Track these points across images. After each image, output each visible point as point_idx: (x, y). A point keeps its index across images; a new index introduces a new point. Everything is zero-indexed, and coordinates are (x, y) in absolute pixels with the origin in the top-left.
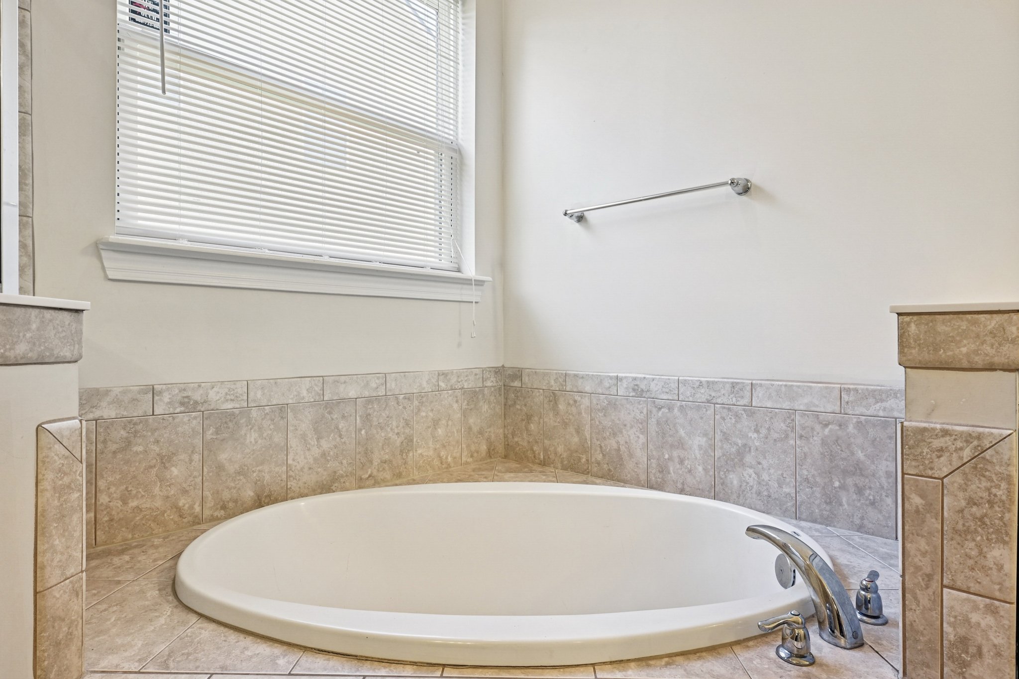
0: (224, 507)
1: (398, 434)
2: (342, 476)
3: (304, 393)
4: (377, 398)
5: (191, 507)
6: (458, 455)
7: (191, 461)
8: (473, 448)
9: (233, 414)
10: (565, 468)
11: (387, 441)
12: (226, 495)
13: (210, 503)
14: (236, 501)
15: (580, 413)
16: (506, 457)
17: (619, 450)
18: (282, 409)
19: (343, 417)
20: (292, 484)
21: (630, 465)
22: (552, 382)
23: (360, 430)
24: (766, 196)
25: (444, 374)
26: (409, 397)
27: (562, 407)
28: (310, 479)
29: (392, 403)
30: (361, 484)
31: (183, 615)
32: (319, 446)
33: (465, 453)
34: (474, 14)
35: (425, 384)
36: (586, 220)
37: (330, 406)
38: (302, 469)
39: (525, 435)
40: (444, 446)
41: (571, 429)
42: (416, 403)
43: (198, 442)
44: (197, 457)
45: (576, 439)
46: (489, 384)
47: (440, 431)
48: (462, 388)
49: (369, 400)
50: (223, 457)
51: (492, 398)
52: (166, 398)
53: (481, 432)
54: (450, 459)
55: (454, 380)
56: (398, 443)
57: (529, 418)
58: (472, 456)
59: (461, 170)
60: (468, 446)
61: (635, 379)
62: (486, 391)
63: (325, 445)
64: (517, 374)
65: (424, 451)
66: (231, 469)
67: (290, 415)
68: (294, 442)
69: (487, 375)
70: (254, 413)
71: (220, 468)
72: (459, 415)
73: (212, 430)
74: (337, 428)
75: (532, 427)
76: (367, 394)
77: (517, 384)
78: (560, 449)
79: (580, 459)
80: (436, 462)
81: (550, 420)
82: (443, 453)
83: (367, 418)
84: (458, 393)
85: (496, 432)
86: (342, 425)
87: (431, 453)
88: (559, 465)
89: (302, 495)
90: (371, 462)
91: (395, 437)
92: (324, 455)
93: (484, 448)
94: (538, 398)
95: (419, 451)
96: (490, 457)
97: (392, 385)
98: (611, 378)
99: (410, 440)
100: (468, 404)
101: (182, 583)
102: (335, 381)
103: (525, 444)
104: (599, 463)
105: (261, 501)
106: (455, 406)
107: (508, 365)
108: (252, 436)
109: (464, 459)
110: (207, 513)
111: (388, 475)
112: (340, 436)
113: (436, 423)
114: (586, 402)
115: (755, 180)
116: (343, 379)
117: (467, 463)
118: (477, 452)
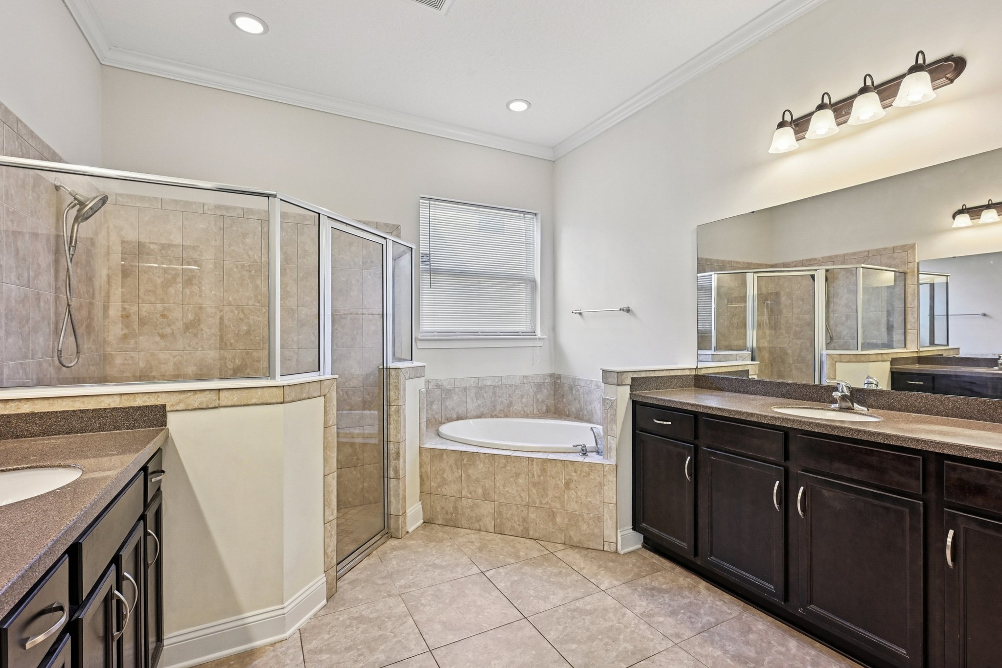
0: (447, 420)
1: (506, 400)
2: (485, 414)
3: (472, 383)
4: (498, 386)
5: (439, 419)
6: (532, 410)
7: (438, 404)
8: (539, 408)
9: (450, 390)
10: (575, 418)
11: (502, 402)
12: (448, 416)
13: (443, 418)
14: (451, 418)
15: (580, 395)
16: (555, 413)
17: (592, 410)
18: (465, 388)
19: (486, 392)
20: (468, 415)
21: (595, 416)
22: (571, 381)
23: (492, 397)
24: (634, 314)
25: (526, 377)
26: (511, 386)
27: (574, 392)
28: (474, 413)
29: (504, 388)
30: (492, 417)
31: (441, 439)
32: (477, 402)
33: (535, 410)
34: (540, 224)
35: (517, 381)
36: (582, 315)
37: (481, 388)
38: (471, 410)
39: (562, 404)
40: (526, 406)
41: (577, 401)
42: (514, 388)
43: (440, 398)
44: (440, 403)
45: (578, 406)
46: (547, 381)
47: (524, 400)
48: (534, 383)
49: (495, 387)
50: (447, 403)
51: (548, 387)
52: (432, 383)
53: (543, 401)
54: (528, 412)
55: (530, 379)
56: (506, 403)
57: (563, 396)
58: (539, 411)
59: (536, 289)
60: (537, 407)
61: (597, 381)
62: (546, 384)
63: (479, 402)
64: (559, 377)
65: (517, 407)
66: (450, 407)
67: (468, 391)
68: (468, 400)
69: (546, 377)
70: (456, 389)
71: (446, 407)
72: (533, 394)
73: (444, 394)
74: (483, 396)
75: (564, 400)
76: (494, 384)
77: (559, 381)
78: (574, 410)
79: (580, 414)
80: (522, 412)
81: (570, 398)
82: (525, 409)
83: (494, 393)
84: (533, 384)
85: (550, 402)
86: (485, 395)
87: (520, 408)
88: (573, 417)
89: (471, 418)
90: (496, 410)
91: (505, 401)
92: (479, 405)
93: (544, 408)
94: (566, 388)
95: (515, 407)
96: (547, 412)
97: (504, 381)
98: (589, 380)
99: (511, 403)
100: (537, 390)
101: (441, 433)
102: (483, 379)
103: (562, 407)
104: (586, 416)
105: (459, 418)
106: (531, 390)
107: (556, 373)
108: (456, 397)
109: (535, 412)
110: (443, 421)
111: (502, 415)
112: (485, 399)
113: (522, 396)
114: (581, 390)
115: (631, 308)
116: (485, 378)
117: (536, 414)
118: (541, 410)
